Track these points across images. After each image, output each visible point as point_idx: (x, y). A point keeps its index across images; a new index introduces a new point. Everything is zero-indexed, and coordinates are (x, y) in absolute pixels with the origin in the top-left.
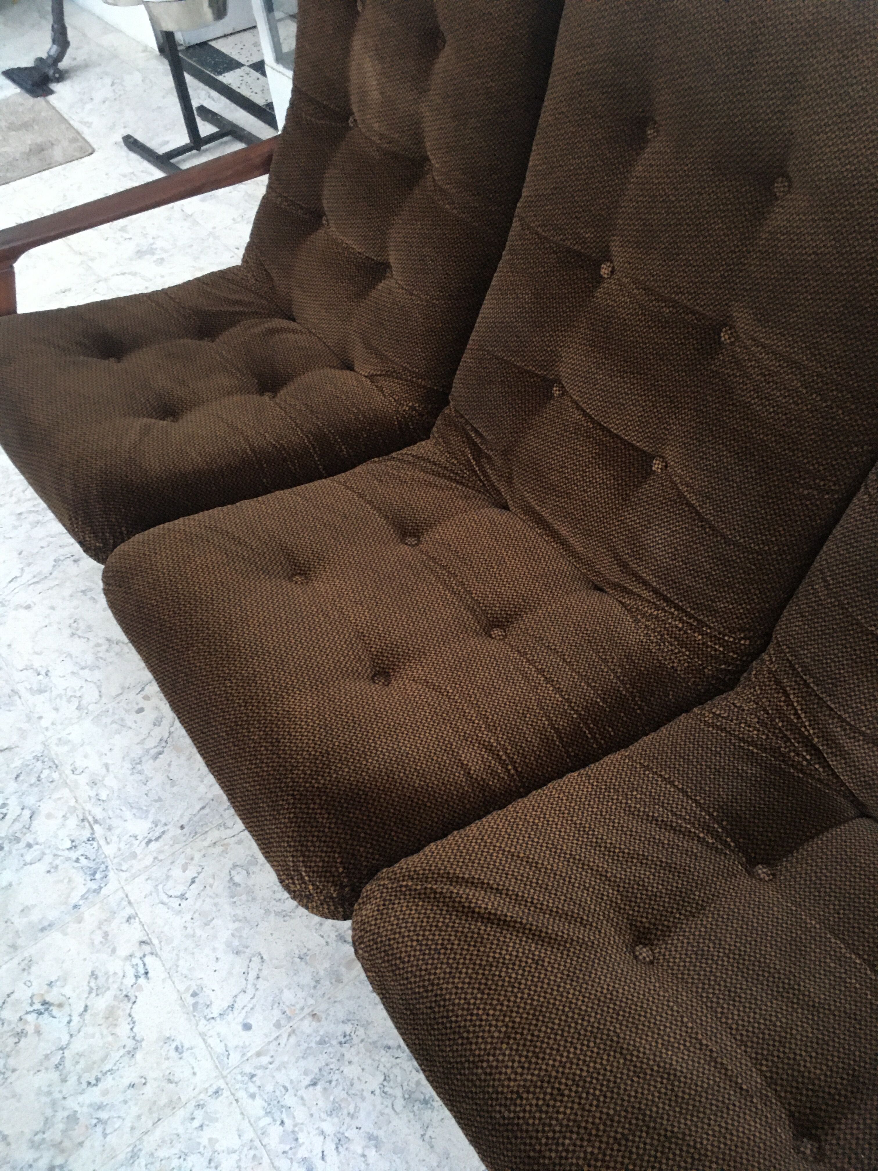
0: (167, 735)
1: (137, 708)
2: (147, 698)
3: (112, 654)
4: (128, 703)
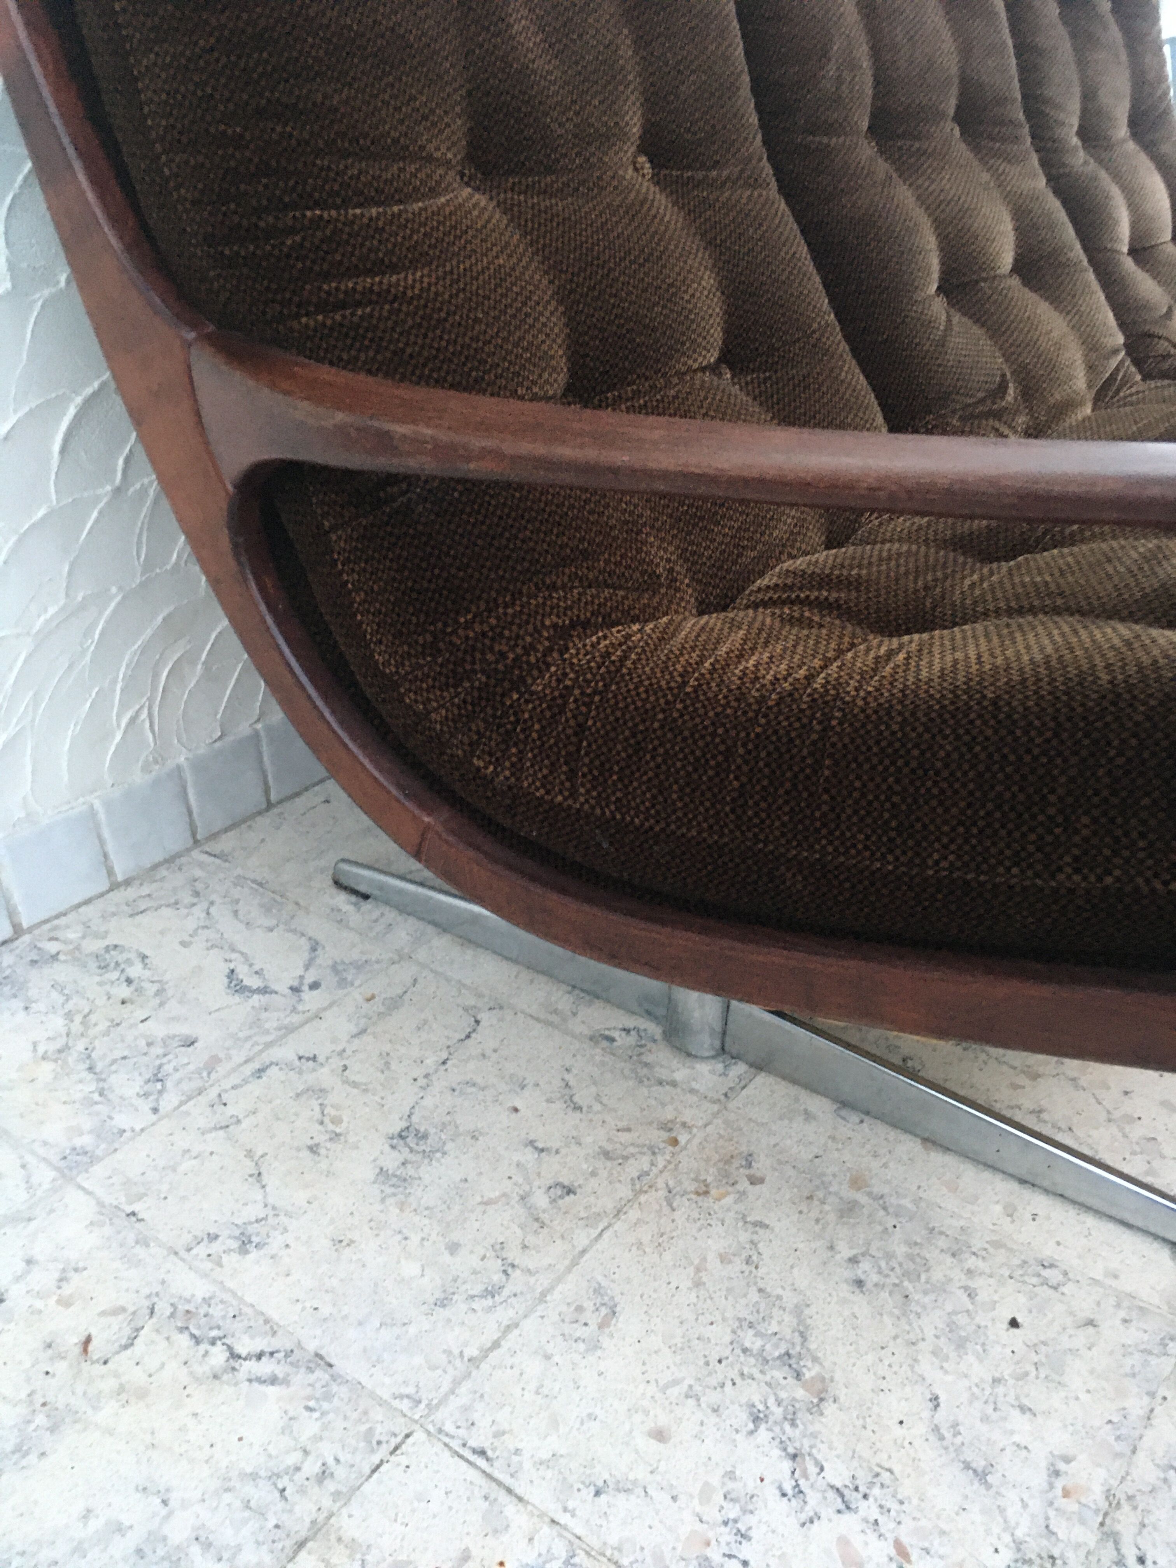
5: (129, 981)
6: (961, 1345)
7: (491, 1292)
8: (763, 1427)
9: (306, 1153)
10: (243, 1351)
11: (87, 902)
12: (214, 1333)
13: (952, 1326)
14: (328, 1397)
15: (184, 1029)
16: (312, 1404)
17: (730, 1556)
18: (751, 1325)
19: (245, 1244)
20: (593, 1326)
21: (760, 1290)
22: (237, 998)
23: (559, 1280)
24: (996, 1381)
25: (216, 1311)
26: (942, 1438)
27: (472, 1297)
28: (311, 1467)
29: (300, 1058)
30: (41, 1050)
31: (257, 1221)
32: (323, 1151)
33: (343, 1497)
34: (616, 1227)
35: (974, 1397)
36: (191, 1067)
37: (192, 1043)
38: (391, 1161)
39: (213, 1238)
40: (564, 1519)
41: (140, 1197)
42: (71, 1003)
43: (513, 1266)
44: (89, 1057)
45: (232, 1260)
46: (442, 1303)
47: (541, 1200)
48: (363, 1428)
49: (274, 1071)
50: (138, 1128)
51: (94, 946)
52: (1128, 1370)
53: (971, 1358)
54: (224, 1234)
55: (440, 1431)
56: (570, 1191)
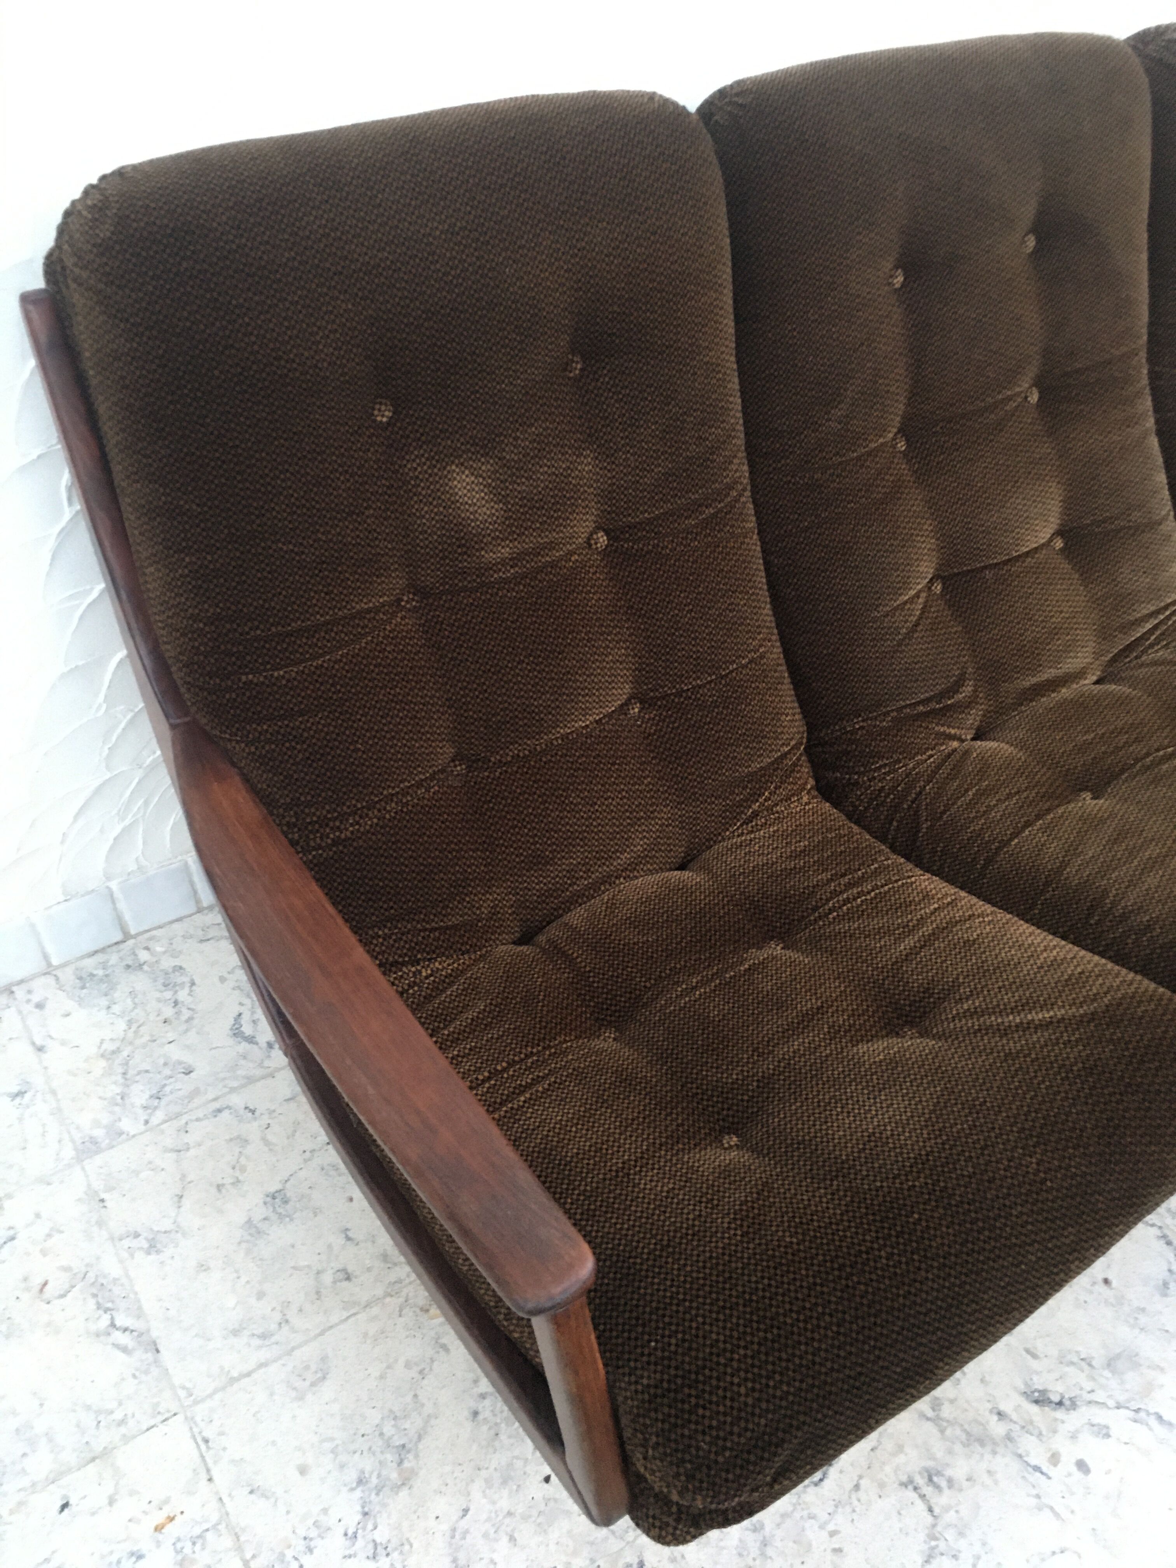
0: (1122, 1411)
1: (1078, 1475)
2: (1055, 1459)
3: (962, 1544)
4: (1072, 1494)
5: (176, 1003)
6: (505, 1482)
7: (263, 1336)
8: (360, 1489)
9: (214, 1190)
10: (118, 1323)
11: (177, 920)
12: (109, 1305)
13: (510, 1465)
14: (147, 1372)
15: (188, 1058)
16: (137, 1374)
17: (296, 1559)
18: (395, 1418)
19: (153, 1247)
20: (307, 1383)
21: (415, 1396)
22: (231, 1041)
23: (306, 1342)
24: (510, 1514)
25: (117, 1290)
26: (453, 1537)
27: (253, 1335)
28: (118, 1415)
29: (246, 1108)
30: (104, 1046)
31: (165, 1232)
32: (224, 1191)
33: (126, 1439)
34: (359, 1316)
35: (488, 1519)
36: (180, 1093)
37: (191, 1072)
38: (260, 1212)
39: (137, 1235)
40: (226, 1499)
41: (110, 1189)
42: (136, 1011)
43: (287, 1321)
44: (127, 1064)
45: (140, 1256)
46: (236, 1333)
47: (328, 1278)
48: (155, 1400)
49: (226, 1114)
50: (132, 1133)
51: (167, 963)
52: (592, 1539)
53: (505, 1493)
54: (144, 1235)
55: (192, 1418)
56: (348, 1278)
